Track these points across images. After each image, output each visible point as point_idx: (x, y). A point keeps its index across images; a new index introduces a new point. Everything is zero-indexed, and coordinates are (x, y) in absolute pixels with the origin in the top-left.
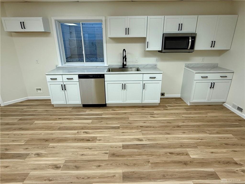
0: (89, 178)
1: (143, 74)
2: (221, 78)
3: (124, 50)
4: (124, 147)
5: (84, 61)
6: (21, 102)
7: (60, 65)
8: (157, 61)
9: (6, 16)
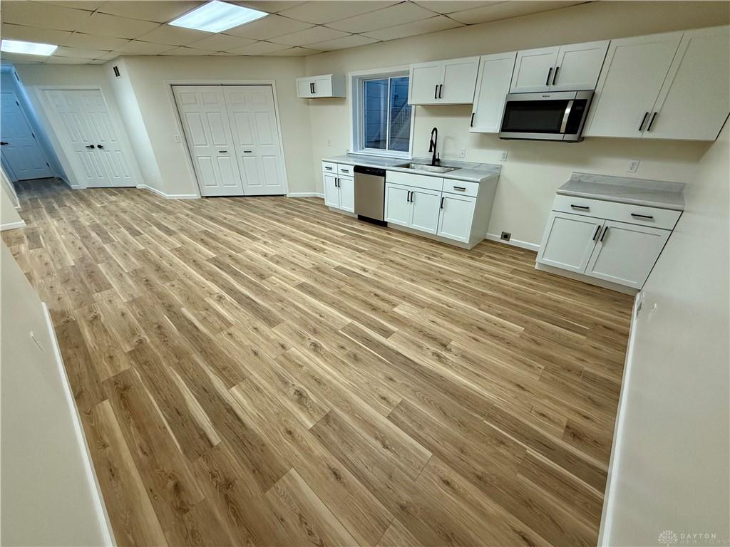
0: (275, 272)
1: (444, 178)
2: (632, 220)
3: (435, 129)
4: (338, 268)
5: (385, 149)
6: (306, 198)
7: (352, 151)
8: (505, 157)
9: (306, 76)
